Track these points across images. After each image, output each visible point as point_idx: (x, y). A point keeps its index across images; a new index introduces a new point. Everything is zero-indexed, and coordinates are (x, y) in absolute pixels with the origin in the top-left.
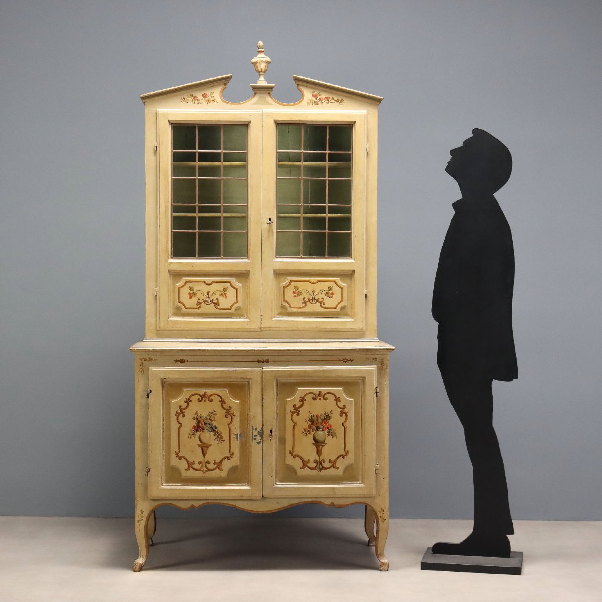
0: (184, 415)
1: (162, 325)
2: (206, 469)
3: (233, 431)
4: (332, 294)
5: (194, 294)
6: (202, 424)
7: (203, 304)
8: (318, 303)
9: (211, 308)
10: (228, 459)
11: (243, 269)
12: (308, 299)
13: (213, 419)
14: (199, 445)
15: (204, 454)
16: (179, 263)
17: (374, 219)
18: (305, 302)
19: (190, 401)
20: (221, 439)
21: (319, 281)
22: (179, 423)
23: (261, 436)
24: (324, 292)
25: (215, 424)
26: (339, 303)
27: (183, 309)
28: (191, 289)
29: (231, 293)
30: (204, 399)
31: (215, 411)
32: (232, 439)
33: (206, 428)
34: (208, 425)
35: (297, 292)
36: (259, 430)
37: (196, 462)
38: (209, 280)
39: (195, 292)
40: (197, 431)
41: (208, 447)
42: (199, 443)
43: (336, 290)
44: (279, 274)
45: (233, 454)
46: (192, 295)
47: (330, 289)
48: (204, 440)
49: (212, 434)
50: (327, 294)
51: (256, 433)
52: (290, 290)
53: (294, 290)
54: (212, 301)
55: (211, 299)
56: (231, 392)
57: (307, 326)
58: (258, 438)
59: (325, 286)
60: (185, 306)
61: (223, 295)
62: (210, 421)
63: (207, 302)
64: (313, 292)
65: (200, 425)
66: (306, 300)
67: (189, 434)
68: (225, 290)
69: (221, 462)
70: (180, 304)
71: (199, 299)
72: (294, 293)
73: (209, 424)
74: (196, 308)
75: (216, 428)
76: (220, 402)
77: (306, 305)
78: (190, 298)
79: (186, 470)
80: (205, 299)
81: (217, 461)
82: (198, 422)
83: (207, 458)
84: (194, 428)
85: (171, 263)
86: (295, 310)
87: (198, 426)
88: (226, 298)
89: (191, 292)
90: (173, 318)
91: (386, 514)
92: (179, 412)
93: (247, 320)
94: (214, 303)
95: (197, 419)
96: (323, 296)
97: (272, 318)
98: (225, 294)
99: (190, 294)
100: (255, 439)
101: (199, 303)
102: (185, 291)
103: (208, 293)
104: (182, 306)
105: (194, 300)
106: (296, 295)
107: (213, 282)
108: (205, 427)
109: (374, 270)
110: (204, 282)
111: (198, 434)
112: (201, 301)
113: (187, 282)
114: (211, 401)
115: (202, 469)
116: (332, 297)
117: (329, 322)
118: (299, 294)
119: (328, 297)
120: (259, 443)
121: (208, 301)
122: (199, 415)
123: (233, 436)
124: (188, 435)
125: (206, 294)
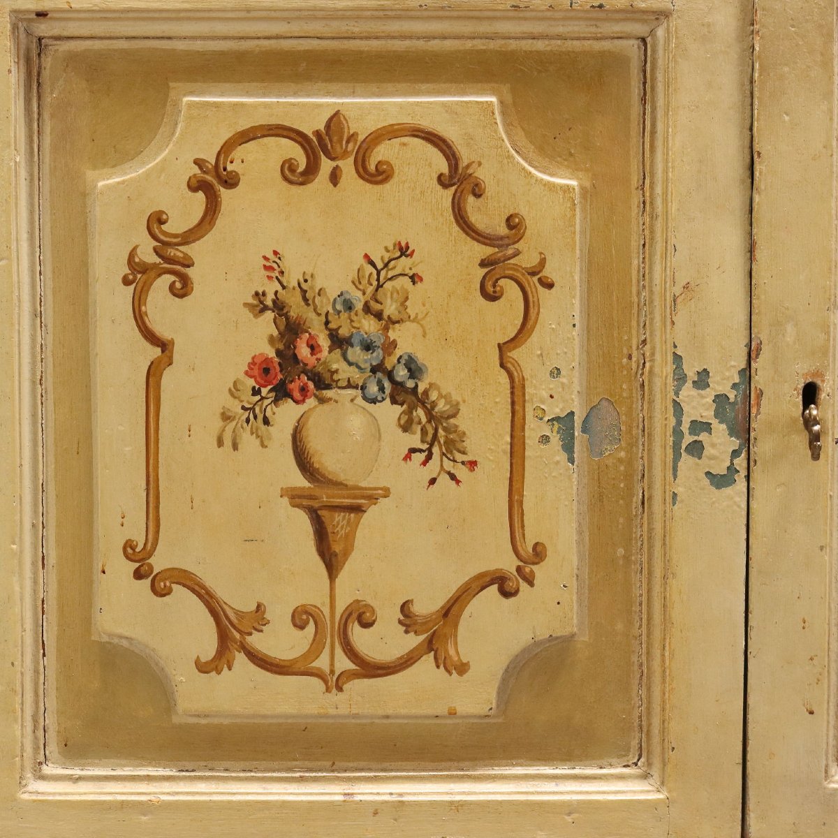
0: (185, 280)
2: (344, 663)
3: (538, 389)
6: (313, 348)
10: (506, 594)
13: (390, 309)
14: (295, 498)
15: (331, 560)
19: (231, 182)
20: (453, 446)
22: (150, 336)
23: (743, 431)
25: (406, 340)
30: (326, 165)
31: (404, 251)
32: (532, 449)
33: (345, 372)
34: (355, 353)
36: (724, 381)
37: (279, 615)
40: (282, 392)
41: (358, 509)
42: (299, 481)
45: (539, 553)
48: (329, 460)
49: (389, 412)
51: (698, 405)
56: (514, 112)
58: (720, 443)
62: (369, 326)
65: (303, 351)
67: (226, 417)
69: (451, 611)
73: (368, 347)
75: (414, 369)
76: (443, 182)
79: (203, 668)
81: (426, 606)
82: (291, 330)
83: (350, 585)
84: (261, 369)
87: (288, 357)
92: (147, 255)
95: (279, 306)
100: (696, 449)
108: (337, 363)
111: (286, 414)
114: (379, 176)
115: (322, 662)
120: (720, 481)
122: (292, 279)
123: (534, 429)
124: (219, 423)
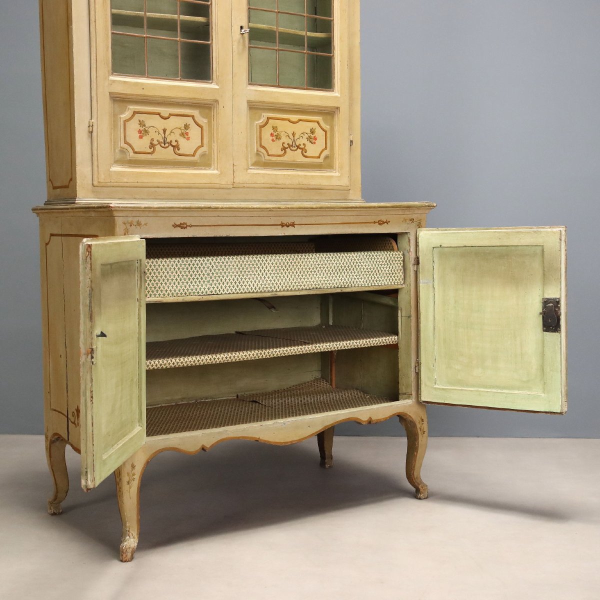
1: (102, 178)
4: (315, 139)
5: (146, 132)
7: (158, 148)
8: (299, 151)
9: (167, 153)
11: (209, 97)
12: (288, 144)
16: (125, 82)
17: (357, 41)
18: (284, 149)
21: (300, 120)
24: (306, 136)
26: (322, 152)
27: (132, 154)
28: (142, 123)
29: (194, 132)
35: (275, 134)
38: (165, 111)
39: (147, 129)
43: (319, 133)
44: (254, 107)
46: (143, 133)
47: (312, 131)
50: (309, 139)
52: (268, 131)
53: (272, 131)
54: (170, 143)
55: (168, 140)
57: (288, 182)
59: (306, 127)
60: (133, 149)
61: (184, 135)
63: (163, 145)
64: (293, 134)
66: (286, 146)
68: (186, 127)
70: (126, 146)
71: (152, 140)
72: (272, 135)
74: (149, 153)
77: (285, 152)
78: (141, 137)
80: (161, 140)
85: (114, 81)
86: (274, 159)
88: (188, 139)
89: (142, 129)
90: (116, 168)
91: (425, 426)
93: (215, 172)
94: (173, 146)
96: (305, 141)
97: (247, 169)
98: (187, 134)
99: (140, 132)
101: (152, 146)
102: (134, 126)
103: (165, 131)
104: (130, 149)
105: (146, 141)
106: (274, 138)
107: (171, 115)
109: (358, 109)
110: (159, 114)
112: (155, 142)
113: (135, 113)
116: (315, 143)
117: (312, 176)
118: (278, 137)
119: (311, 142)
121: (165, 143)
125: (162, 132)
